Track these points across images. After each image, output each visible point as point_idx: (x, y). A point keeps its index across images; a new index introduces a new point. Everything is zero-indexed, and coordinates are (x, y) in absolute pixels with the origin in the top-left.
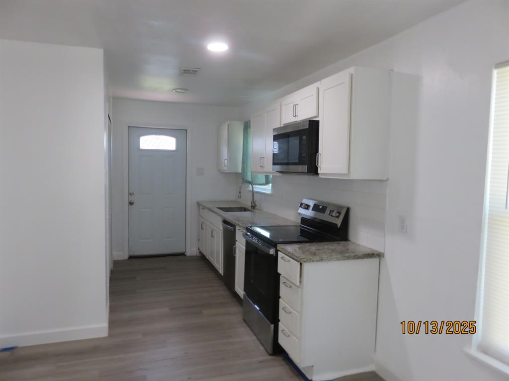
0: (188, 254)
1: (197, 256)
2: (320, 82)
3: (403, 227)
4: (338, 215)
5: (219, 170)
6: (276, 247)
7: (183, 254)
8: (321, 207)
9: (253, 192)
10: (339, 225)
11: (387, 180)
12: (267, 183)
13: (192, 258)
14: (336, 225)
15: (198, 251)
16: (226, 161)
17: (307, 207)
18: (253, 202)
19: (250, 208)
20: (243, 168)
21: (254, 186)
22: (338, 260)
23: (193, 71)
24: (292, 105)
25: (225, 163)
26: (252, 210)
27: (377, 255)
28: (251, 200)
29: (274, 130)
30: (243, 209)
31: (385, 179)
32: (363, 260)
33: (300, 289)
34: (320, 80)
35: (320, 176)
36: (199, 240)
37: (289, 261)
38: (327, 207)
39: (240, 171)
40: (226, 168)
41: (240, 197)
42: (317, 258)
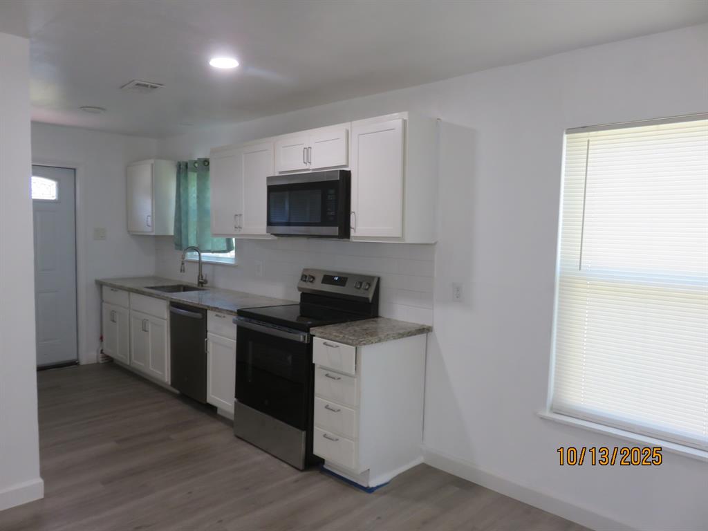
0: (84, 361)
1: (98, 363)
2: (349, 123)
3: (458, 295)
4: (367, 287)
5: (129, 231)
6: (308, 331)
7: (74, 363)
8: (336, 279)
9: (200, 263)
10: (371, 299)
11: (435, 243)
12: (229, 249)
13: (91, 368)
14: (367, 299)
15: (100, 355)
16: (149, 218)
17: (311, 279)
18: (200, 276)
19: (196, 286)
20: (178, 229)
21: (202, 254)
22: (395, 339)
23: (152, 87)
24: (302, 148)
25: (147, 221)
26: (200, 287)
27: (425, 330)
28: (197, 275)
29: (269, 179)
30: (182, 289)
31: (433, 242)
32: (416, 336)
33: (355, 379)
34: (351, 121)
35: (352, 240)
36: (101, 338)
37: (337, 346)
38: (347, 278)
39: (172, 232)
40: (149, 229)
41: (184, 271)
42: (375, 339)
